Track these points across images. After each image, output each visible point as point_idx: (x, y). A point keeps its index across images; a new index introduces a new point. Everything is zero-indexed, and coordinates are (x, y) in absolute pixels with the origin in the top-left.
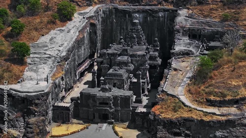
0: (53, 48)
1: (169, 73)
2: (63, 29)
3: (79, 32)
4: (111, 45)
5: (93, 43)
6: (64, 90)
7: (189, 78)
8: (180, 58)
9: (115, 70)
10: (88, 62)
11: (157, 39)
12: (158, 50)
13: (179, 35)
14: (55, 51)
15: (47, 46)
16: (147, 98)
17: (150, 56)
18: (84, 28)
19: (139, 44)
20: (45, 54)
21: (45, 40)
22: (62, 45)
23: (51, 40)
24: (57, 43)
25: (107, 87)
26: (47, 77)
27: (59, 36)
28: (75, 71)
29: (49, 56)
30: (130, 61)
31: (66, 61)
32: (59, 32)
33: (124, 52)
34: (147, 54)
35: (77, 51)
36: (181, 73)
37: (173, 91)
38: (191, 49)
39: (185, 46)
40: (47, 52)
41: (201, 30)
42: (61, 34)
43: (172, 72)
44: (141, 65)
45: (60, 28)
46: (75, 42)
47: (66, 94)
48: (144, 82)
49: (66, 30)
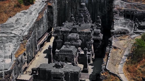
0: (18, 28)
1: (110, 51)
2: (26, 11)
3: (39, 13)
4: (63, 23)
5: (50, 20)
6: (26, 62)
7: (126, 56)
8: (118, 37)
9: (67, 47)
10: (47, 35)
11: (99, 17)
12: (100, 26)
13: (117, 16)
14: (19, 30)
15: (13, 26)
16: (92, 67)
17: (94, 33)
18: (43, 10)
19: (86, 21)
20: (11, 33)
21: (12, 21)
22: (25, 25)
23: (17, 21)
24: (21, 24)
25: (60, 64)
26: (12, 54)
27: (23, 17)
28: (36, 45)
29: (14, 35)
30: (78, 37)
31: (28, 39)
32: (23, 14)
33: (74, 31)
34: (92, 31)
35: (37, 29)
36: (120, 51)
37: (114, 69)
38: (126, 28)
39: (122, 26)
40: (13, 32)
41: (133, 12)
42: (25, 16)
43: (113, 50)
44: (88, 41)
45: (24, 11)
46: (35, 23)
47: (28, 65)
48: (90, 55)
49: (29, 12)
